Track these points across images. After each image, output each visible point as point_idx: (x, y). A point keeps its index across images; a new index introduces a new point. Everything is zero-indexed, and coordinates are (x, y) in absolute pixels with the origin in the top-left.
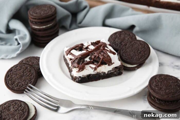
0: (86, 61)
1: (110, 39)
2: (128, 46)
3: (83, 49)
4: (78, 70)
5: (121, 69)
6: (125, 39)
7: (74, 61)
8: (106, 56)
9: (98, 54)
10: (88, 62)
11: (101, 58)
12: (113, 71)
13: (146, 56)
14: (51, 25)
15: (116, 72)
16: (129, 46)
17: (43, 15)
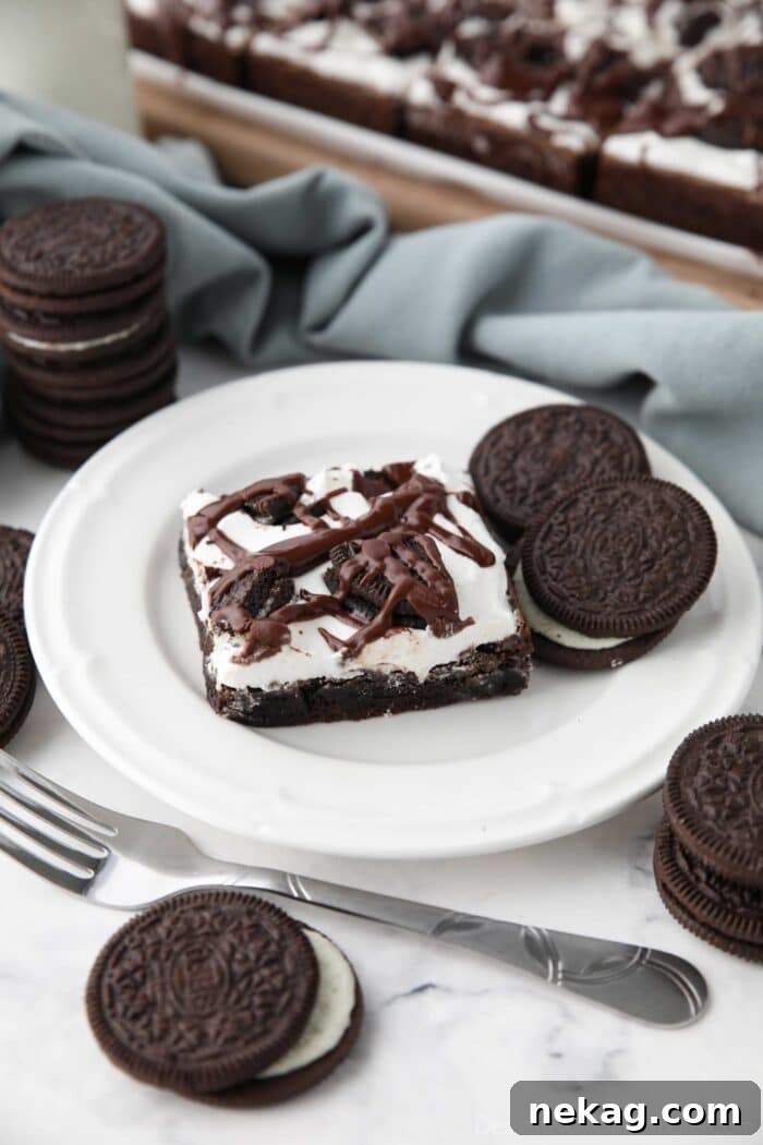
0: (304, 593)
1: (485, 455)
2: (582, 513)
3: (298, 512)
4: (241, 649)
5: (516, 658)
6: (576, 466)
7: (227, 590)
8: (425, 576)
9: (380, 559)
10: (313, 599)
11: (391, 586)
12: (463, 668)
13: (685, 587)
14: (124, 334)
15: (482, 672)
16: (588, 510)
17: (77, 272)
